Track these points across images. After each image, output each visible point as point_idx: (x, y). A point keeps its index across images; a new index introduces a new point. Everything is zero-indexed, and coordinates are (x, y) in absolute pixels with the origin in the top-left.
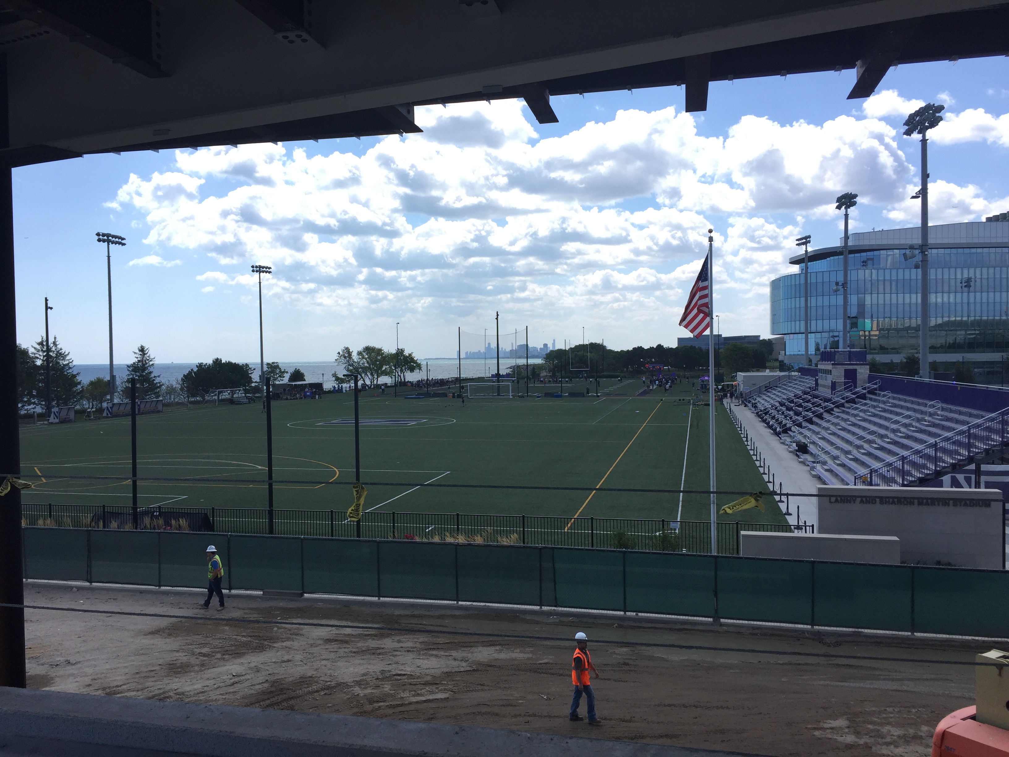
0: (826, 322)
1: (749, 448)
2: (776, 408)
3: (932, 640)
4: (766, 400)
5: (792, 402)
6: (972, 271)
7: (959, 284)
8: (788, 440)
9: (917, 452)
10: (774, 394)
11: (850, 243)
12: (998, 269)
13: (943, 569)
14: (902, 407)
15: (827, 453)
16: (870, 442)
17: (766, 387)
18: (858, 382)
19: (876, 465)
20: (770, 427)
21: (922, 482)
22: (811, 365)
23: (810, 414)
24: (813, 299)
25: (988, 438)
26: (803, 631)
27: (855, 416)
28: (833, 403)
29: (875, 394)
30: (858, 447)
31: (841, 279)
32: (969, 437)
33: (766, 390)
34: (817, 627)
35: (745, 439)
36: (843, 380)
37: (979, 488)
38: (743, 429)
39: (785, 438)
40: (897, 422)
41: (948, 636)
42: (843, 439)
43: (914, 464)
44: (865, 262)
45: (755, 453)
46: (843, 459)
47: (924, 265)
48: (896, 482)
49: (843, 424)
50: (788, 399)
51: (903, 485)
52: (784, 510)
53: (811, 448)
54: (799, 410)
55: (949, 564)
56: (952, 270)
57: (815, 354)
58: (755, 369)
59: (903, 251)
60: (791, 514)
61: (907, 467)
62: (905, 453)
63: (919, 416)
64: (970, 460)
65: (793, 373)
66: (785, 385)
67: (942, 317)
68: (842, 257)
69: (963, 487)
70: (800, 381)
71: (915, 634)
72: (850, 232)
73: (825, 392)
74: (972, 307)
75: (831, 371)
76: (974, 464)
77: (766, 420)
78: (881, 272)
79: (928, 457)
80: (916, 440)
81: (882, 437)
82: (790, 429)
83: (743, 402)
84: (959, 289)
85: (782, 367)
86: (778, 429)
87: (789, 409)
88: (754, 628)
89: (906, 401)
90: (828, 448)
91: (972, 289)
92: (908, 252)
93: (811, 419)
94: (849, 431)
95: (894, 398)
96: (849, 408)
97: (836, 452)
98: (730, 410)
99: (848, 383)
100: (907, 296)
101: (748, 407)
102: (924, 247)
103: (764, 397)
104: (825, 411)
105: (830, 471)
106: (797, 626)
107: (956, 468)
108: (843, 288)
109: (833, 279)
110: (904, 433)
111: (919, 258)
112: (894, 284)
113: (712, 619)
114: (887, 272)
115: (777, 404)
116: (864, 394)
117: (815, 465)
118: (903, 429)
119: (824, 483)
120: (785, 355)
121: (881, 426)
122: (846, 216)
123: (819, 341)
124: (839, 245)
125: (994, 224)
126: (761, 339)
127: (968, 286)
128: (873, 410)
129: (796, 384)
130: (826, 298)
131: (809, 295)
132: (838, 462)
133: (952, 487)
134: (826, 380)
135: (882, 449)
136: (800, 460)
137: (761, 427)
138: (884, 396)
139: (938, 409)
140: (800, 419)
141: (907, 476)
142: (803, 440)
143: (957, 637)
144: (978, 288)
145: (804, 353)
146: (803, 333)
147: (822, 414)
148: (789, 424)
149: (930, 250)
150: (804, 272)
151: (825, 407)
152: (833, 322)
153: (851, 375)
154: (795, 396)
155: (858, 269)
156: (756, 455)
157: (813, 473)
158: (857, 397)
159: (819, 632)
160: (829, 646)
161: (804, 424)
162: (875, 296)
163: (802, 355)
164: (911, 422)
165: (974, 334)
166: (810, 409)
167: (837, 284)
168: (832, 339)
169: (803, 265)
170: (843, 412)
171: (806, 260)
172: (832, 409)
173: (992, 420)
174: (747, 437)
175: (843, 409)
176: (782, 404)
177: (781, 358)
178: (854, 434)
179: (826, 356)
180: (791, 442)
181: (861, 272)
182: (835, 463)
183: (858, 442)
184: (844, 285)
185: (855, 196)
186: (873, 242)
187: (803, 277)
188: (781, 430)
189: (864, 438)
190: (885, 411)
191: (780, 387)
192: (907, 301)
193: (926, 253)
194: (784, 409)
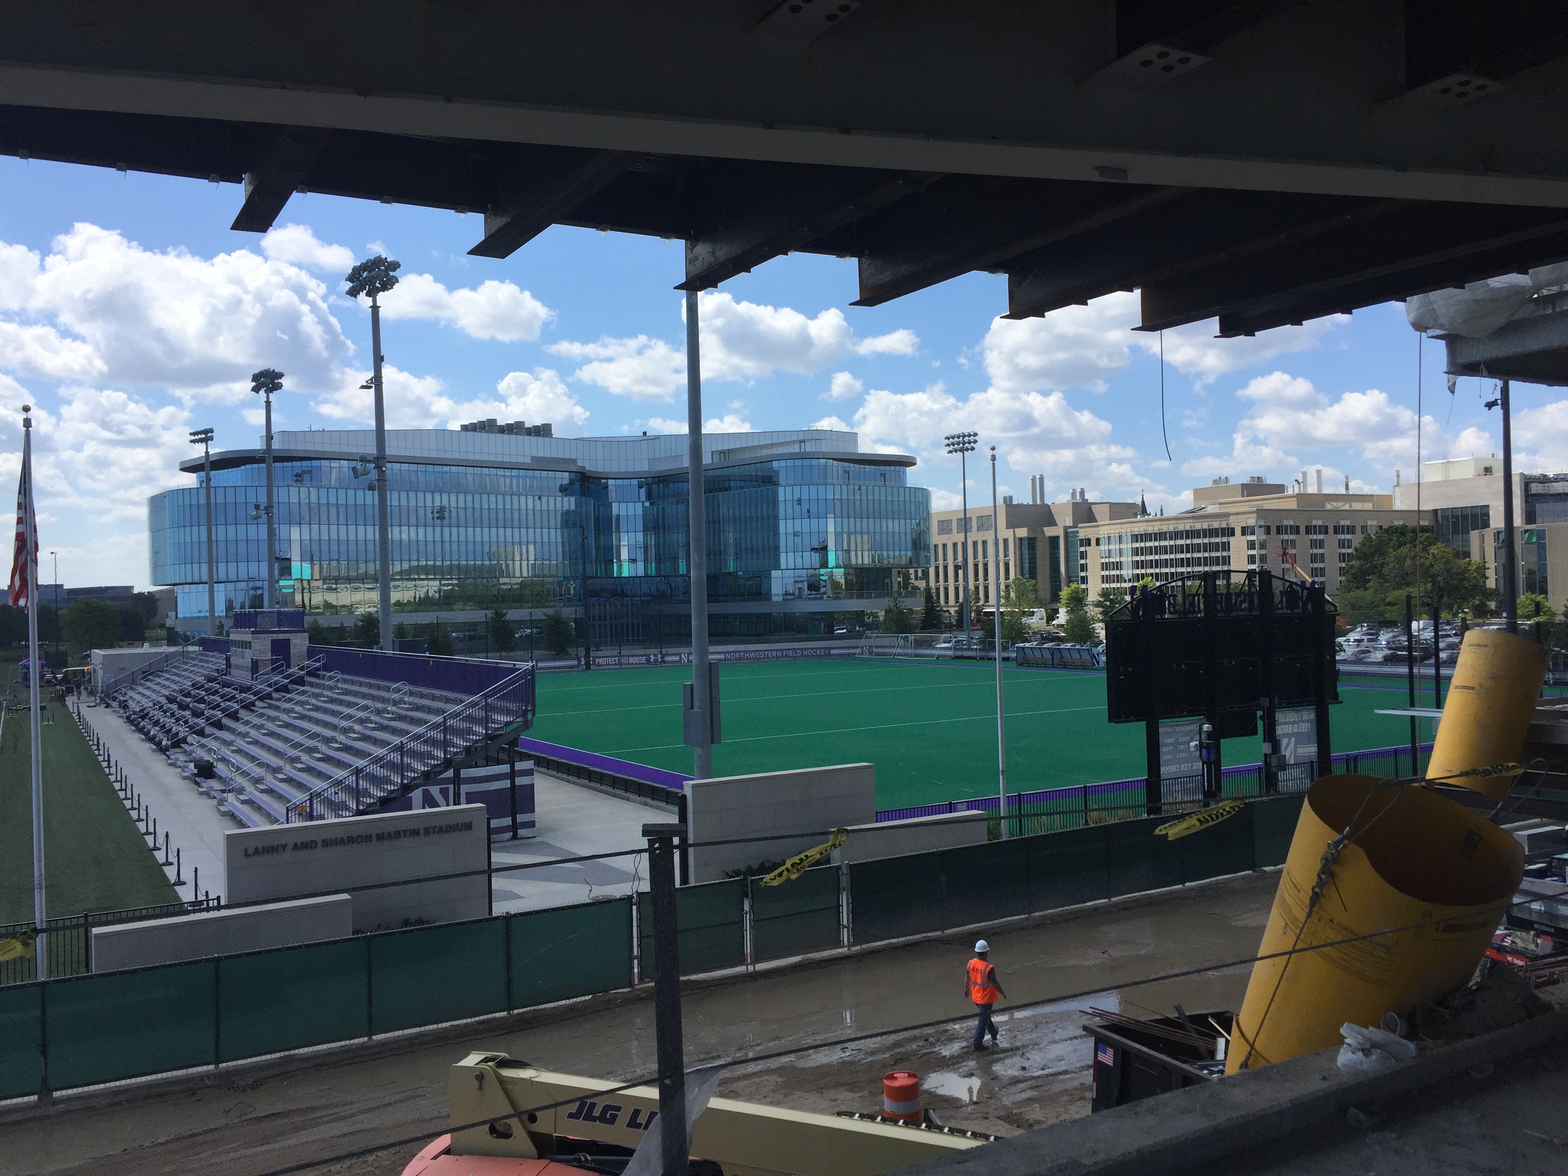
0: (243, 566)
1: (112, 778)
2: (161, 707)
3: (397, 1040)
4: (144, 695)
5: (188, 695)
6: (445, 496)
7: (430, 515)
8: (182, 758)
9: (378, 760)
10: (159, 684)
11: (276, 445)
12: (477, 497)
13: (412, 931)
14: (355, 694)
15: (245, 774)
16: (310, 750)
17: (144, 673)
18: (293, 659)
19: (319, 785)
20: (151, 739)
21: (385, 804)
22: (221, 634)
23: (219, 714)
24: (221, 529)
25: (469, 731)
26: (201, 1077)
27: (288, 711)
28: (255, 694)
29: (318, 676)
30: (293, 760)
31: (263, 499)
32: (445, 732)
33: (143, 678)
34: (224, 1065)
35: (105, 764)
36: (269, 656)
37: (459, 804)
38: (101, 748)
39: (177, 756)
40: (349, 717)
41: (418, 1029)
42: (270, 749)
43: (373, 779)
44: (300, 476)
45: (124, 787)
46: (270, 780)
47: (380, 485)
48: (347, 808)
49: (270, 725)
50: (181, 691)
51: (359, 813)
52: (173, 878)
53: (221, 769)
54: (200, 709)
55: (420, 921)
56: (420, 495)
57: (227, 617)
58: (125, 643)
59: (353, 464)
60: (184, 883)
61: (363, 784)
62: (361, 763)
63: (379, 705)
64: (448, 763)
65: (191, 648)
66: (175, 667)
67: (410, 560)
68: (264, 465)
69: (439, 806)
70: (201, 661)
71: (374, 1037)
72: (275, 429)
73: (242, 676)
74: (447, 546)
75: (250, 642)
76: (452, 770)
77: (144, 727)
78: (323, 492)
79: (391, 766)
80: (376, 742)
81: (327, 741)
82: (184, 741)
83: (102, 699)
84: (430, 522)
85: (173, 638)
86: (164, 743)
87: (183, 707)
88: (116, 1092)
89: (361, 684)
90: (247, 765)
91: (446, 522)
92: (359, 465)
93: (219, 721)
94: (279, 737)
95: (345, 681)
96: (279, 700)
97: (258, 772)
98: (79, 713)
99: (277, 660)
100: (361, 529)
101: (112, 707)
102: (380, 460)
103: (141, 689)
104: (242, 707)
105: (249, 802)
106: (190, 1071)
107: (428, 777)
108: (267, 513)
109: (252, 499)
110: (358, 733)
111: (374, 475)
112: (342, 510)
113: (36, 1097)
114: (332, 492)
115: (163, 700)
116: (302, 677)
117: (225, 795)
118: (357, 727)
119: (241, 824)
120: (177, 618)
121: (326, 725)
122: (268, 403)
123: (231, 595)
124: (259, 447)
125: (470, 434)
126: (136, 591)
127: (441, 518)
128: (314, 701)
129: (195, 665)
130: (242, 529)
131: (213, 522)
132: (261, 787)
133: (424, 808)
134: (243, 657)
135: (327, 759)
136: (201, 790)
137: (134, 740)
138: (331, 678)
139: (405, 694)
140: (201, 722)
141: (364, 797)
142: (207, 757)
143: (431, 1027)
144: (454, 521)
145: (208, 614)
146: (206, 583)
147: (236, 712)
148: (182, 730)
149: (388, 465)
150: (204, 485)
151: (242, 701)
152: (253, 566)
153: (281, 649)
154: (193, 685)
155: (289, 486)
156: (126, 790)
157: (223, 809)
158: (292, 682)
159: (228, 1073)
160: (244, 1091)
161: (208, 730)
162: (315, 527)
163: (205, 617)
164: (368, 715)
165: (451, 585)
166: (218, 705)
167: (257, 507)
168: (252, 592)
169: (203, 474)
170: (270, 706)
171: (208, 466)
172: (253, 704)
173: (473, 705)
174: (109, 761)
175: (270, 701)
176: (171, 700)
177: (169, 623)
178: (286, 740)
179: (242, 620)
180: (186, 762)
181: (293, 491)
182: (257, 789)
183: (293, 752)
184: (268, 509)
185: (281, 375)
186: (310, 447)
187: (203, 492)
188: (169, 743)
189: (302, 745)
190: (332, 701)
191: (167, 671)
192: (361, 536)
193: (384, 469)
194: (174, 707)
